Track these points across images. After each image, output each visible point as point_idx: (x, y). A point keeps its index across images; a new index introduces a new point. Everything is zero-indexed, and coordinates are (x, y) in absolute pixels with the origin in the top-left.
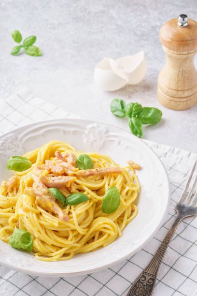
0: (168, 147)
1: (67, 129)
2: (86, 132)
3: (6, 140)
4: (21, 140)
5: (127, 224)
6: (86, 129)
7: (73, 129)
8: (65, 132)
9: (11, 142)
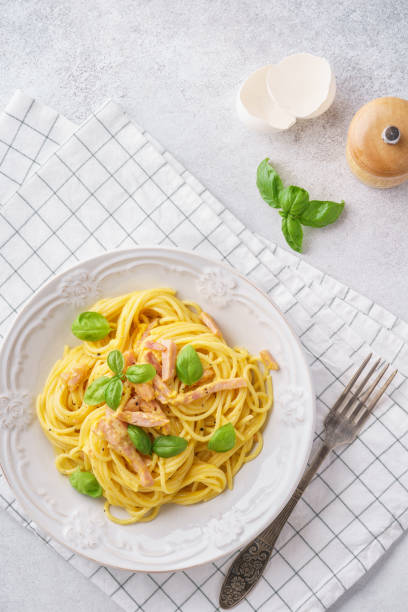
0: (338, 287)
1: (172, 267)
2: (202, 277)
3: (71, 281)
4: (96, 278)
5: (244, 463)
6: (202, 273)
7: (180, 268)
8: (167, 270)
9: (79, 285)
